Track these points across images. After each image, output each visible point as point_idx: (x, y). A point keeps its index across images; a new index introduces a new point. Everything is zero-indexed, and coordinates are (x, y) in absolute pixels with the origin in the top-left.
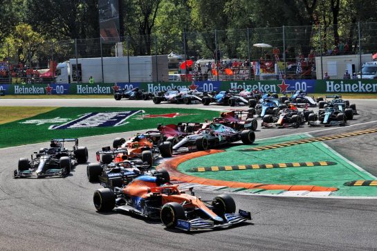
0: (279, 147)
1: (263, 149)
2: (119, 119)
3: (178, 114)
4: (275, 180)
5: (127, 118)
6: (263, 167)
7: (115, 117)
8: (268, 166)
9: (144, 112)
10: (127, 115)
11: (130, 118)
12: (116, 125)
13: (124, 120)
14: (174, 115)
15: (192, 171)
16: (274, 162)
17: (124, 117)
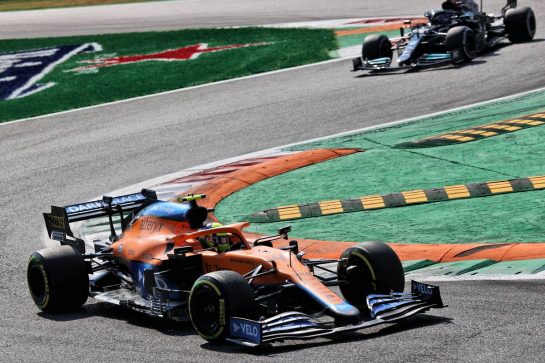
0: (524, 126)
1: (477, 137)
2: (22, 74)
3: (204, 46)
4: (521, 228)
5: (48, 70)
6: (482, 191)
7: (10, 71)
8: (494, 188)
9: (98, 47)
10: (47, 61)
11: (57, 69)
12: (15, 95)
13: (39, 77)
14: (194, 50)
15: (262, 221)
16: (513, 174)
17: (37, 70)
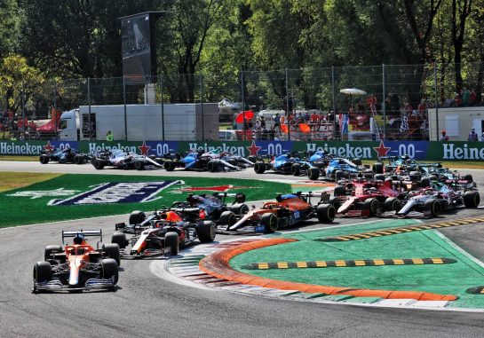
0: (373, 236)
1: (352, 239)
2: (147, 192)
3: (231, 186)
4: (367, 282)
5: (159, 191)
6: (351, 264)
7: (143, 190)
8: (357, 263)
9: (183, 182)
10: (159, 186)
11: (163, 190)
12: (144, 201)
13: (155, 193)
14: (227, 188)
15: (250, 268)
16: (366, 258)
17: (155, 190)
